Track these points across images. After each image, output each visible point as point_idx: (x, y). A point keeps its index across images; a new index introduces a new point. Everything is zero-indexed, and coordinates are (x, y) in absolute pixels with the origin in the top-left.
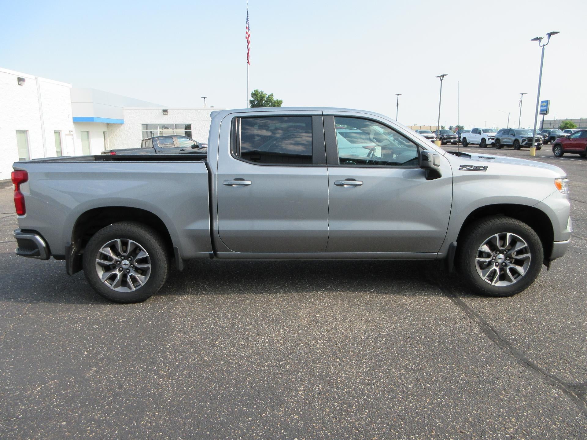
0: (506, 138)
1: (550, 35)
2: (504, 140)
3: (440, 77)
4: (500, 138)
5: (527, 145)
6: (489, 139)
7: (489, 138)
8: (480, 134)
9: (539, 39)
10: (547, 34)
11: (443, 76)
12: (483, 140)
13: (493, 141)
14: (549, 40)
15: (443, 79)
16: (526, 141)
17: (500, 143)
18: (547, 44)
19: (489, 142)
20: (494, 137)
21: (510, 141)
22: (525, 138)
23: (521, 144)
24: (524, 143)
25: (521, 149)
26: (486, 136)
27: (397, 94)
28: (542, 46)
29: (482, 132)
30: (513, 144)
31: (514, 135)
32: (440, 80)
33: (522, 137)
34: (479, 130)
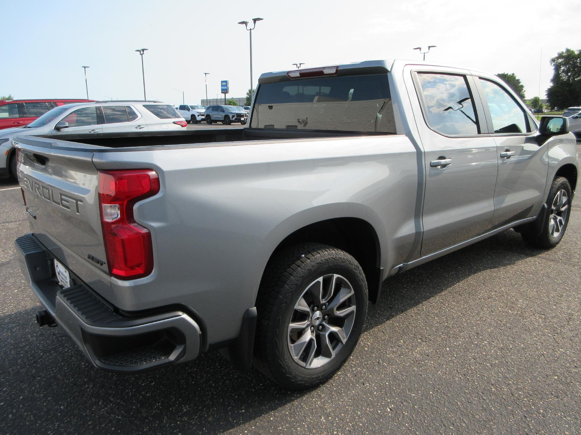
0: (217, 114)
1: (255, 20)
2: (215, 116)
3: (140, 51)
4: (211, 114)
5: (236, 121)
6: (198, 116)
7: (199, 114)
8: (189, 111)
9: (245, 23)
10: (253, 20)
11: (143, 50)
12: (193, 116)
13: (203, 117)
14: (255, 25)
15: (143, 54)
16: (236, 117)
17: (211, 119)
18: (254, 29)
19: (199, 118)
20: (204, 114)
21: (221, 117)
22: (234, 114)
23: (231, 119)
24: (234, 119)
25: (232, 124)
26: (195, 112)
27: (84, 67)
28: (249, 30)
29: (191, 109)
30: (224, 119)
31: (223, 111)
32: (140, 54)
33: (232, 113)
34: (186, 106)
